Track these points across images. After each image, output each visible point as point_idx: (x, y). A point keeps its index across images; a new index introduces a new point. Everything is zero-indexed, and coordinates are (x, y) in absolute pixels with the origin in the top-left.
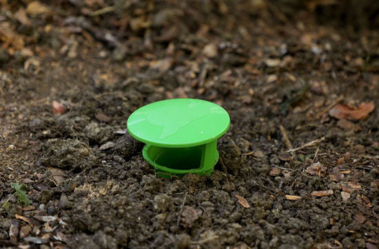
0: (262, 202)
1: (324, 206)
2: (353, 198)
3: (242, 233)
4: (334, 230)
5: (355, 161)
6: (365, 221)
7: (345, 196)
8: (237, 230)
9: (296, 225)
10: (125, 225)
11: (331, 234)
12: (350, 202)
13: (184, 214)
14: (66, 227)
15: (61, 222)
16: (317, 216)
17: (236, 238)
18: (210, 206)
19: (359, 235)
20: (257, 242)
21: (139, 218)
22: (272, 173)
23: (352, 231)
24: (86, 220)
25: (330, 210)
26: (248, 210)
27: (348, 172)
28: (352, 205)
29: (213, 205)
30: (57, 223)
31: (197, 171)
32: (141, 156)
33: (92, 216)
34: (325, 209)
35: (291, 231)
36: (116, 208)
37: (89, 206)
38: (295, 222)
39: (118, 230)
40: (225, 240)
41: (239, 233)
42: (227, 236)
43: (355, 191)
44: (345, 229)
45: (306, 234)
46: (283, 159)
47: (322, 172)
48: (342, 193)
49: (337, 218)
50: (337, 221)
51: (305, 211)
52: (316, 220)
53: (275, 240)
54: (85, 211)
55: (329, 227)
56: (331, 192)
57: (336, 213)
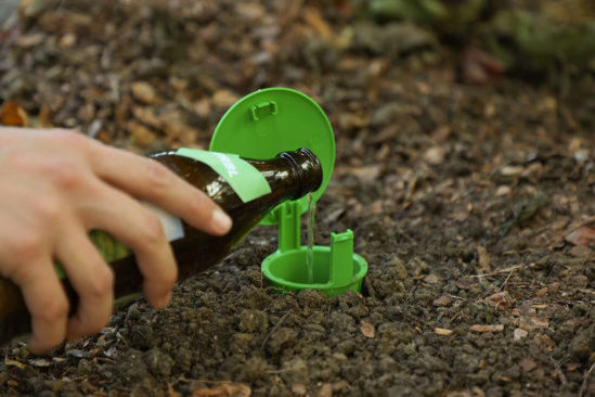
0: (395, 334)
1: (481, 342)
2: (530, 337)
3: (344, 367)
4: (483, 375)
5: (564, 294)
6: (533, 369)
7: (518, 334)
8: (339, 362)
9: (427, 363)
10: (192, 343)
11: (474, 380)
12: (521, 343)
13: (273, 336)
14: (121, 341)
15: (118, 335)
16: (464, 356)
17: (333, 371)
18: (317, 330)
19: (517, 385)
20: (362, 378)
21: (215, 338)
22: (436, 302)
23: (505, 379)
24: (145, 333)
25: (486, 350)
26: (370, 341)
27: (544, 306)
28: (523, 346)
29: (323, 329)
30: (114, 337)
31: (322, 286)
32: (260, 265)
33: (153, 328)
34: (481, 348)
35: (416, 371)
36: (188, 321)
37: (156, 317)
38: (428, 360)
39: (182, 349)
40: (318, 373)
41: (340, 366)
42: (321, 368)
43: (537, 330)
44: (498, 376)
45: (437, 376)
46: (461, 286)
47: (503, 304)
48: (517, 331)
49: (491, 361)
50: (492, 365)
51: (450, 348)
52: (461, 360)
53: (385, 377)
54: (149, 322)
55: (476, 371)
56: (500, 327)
57: (492, 354)
